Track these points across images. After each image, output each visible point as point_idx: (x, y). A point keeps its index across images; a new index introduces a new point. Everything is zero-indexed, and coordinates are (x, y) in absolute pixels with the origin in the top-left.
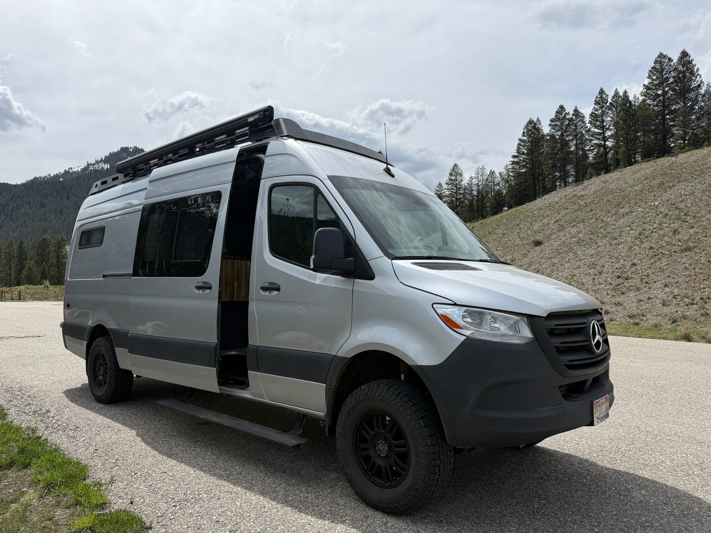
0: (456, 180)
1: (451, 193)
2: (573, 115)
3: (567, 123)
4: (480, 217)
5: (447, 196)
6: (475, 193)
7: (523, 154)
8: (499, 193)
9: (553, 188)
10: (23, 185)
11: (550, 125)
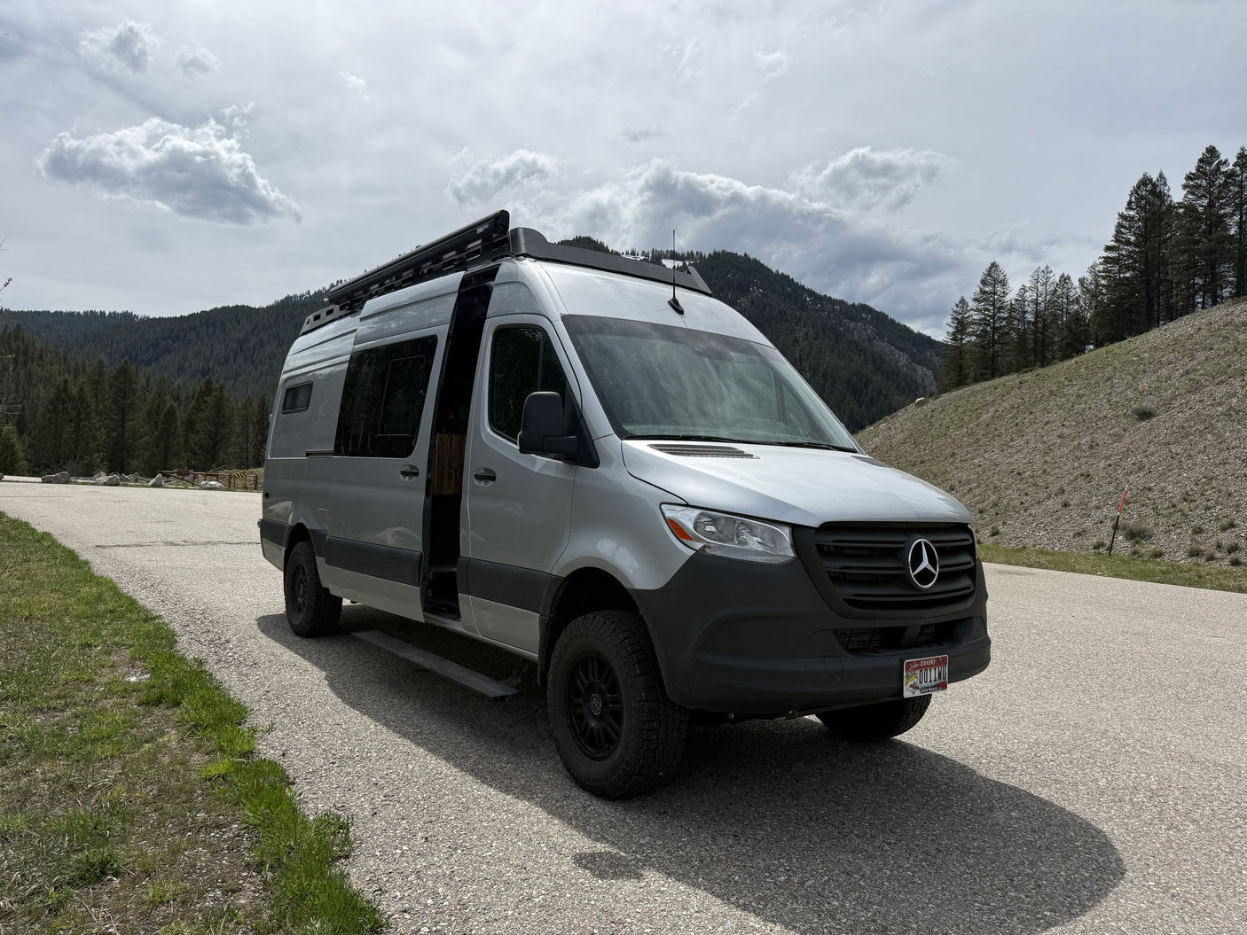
0: (995, 294)
1: (983, 316)
2: (1235, 165)
3: (1221, 180)
4: (1038, 363)
5: (975, 324)
6: (1030, 317)
7: (1128, 243)
8: (1077, 318)
9: (1189, 308)
10: (270, 308)
11: (1185, 187)
